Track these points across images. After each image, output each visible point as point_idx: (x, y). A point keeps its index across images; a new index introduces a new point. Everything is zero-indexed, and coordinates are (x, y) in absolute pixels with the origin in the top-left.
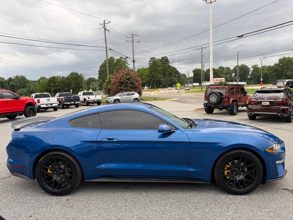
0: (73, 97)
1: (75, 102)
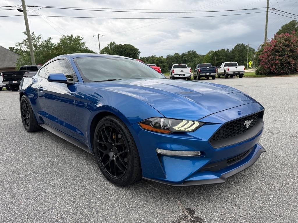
0: (210, 68)
1: (210, 73)
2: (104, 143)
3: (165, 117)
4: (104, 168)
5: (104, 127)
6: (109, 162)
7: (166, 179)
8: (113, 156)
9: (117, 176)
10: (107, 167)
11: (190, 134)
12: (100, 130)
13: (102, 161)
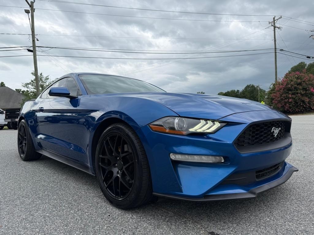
2: (108, 157)
3: (180, 116)
4: (106, 188)
5: (108, 138)
6: (112, 180)
7: (182, 192)
8: (118, 172)
9: (122, 196)
10: (110, 187)
11: (210, 136)
12: (103, 142)
13: (104, 181)
